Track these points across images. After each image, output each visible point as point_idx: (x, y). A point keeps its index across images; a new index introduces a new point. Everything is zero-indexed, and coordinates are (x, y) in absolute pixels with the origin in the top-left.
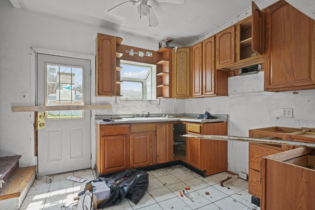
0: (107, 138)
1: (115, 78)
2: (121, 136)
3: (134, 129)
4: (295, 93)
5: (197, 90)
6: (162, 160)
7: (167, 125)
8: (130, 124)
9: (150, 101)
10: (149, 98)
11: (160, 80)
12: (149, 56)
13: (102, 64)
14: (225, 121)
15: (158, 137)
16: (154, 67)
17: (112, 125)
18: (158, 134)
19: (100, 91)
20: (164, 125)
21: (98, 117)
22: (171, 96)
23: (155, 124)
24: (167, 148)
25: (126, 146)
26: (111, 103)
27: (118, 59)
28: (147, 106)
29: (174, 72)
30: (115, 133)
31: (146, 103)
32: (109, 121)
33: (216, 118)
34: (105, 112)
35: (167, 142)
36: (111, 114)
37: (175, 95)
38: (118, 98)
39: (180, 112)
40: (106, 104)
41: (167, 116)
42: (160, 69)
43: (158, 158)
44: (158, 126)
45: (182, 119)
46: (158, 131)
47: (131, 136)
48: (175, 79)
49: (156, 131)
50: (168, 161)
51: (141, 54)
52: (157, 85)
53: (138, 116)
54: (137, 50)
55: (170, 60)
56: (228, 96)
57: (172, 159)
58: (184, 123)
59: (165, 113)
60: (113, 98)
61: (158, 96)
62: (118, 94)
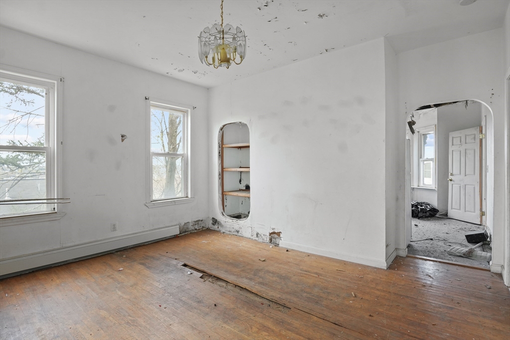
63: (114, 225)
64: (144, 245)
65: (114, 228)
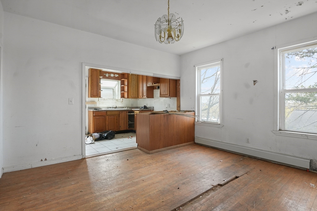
0: (96, 117)
1: (99, 89)
2: (103, 117)
3: (108, 113)
4: (170, 98)
5: (140, 95)
6: (122, 129)
7: (125, 112)
8: (107, 111)
9: (117, 100)
10: (117, 98)
11: (122, 89)
12: (116, 76)
13: (92, 82)
14: (152, 110)
15: (120, 118)
16: (120, 81)
17: (98, 111)
18: (120, 116)
19: (92, 96)
20: (124, 112)
21: (90, 108)
22: (128, 97)
23: (119, 112)
24: (125, 123)
25: (105, 121)
26: (96, 101)
27: (100, 78)
28: (116, 103)
29: (130, 85)
30: (100, 115)
31: (115, 101)
32: (97, 109)
33: (148, 108)
34: (93, 106)
35: (125, 120)
36: (96, 107)
37: (130, 97)
38: (99, 98)
39: (134, 106)
40: (93, 102)
41: (126, 108)
42: (123, 83)
43: (120, 128)
44: (120, 112)
45: (133, 109)
46: (120, 114)
47: (107, 117)
48: (130, 89)
49: (119, 115)
50: (125, 129)
51: (112, 75)
52: (121, 91)
53: (110, 108)
54: (110, 73)
55: (128, 79)
56: (153, 98)
57: (128, 129)
58: (134, 111)
59: (125, 106)
60: (97, 98)
61: (122, 97)
62: (100, 97)
63: (248, 139)
64: (270, 162)
65: (248, 141)
